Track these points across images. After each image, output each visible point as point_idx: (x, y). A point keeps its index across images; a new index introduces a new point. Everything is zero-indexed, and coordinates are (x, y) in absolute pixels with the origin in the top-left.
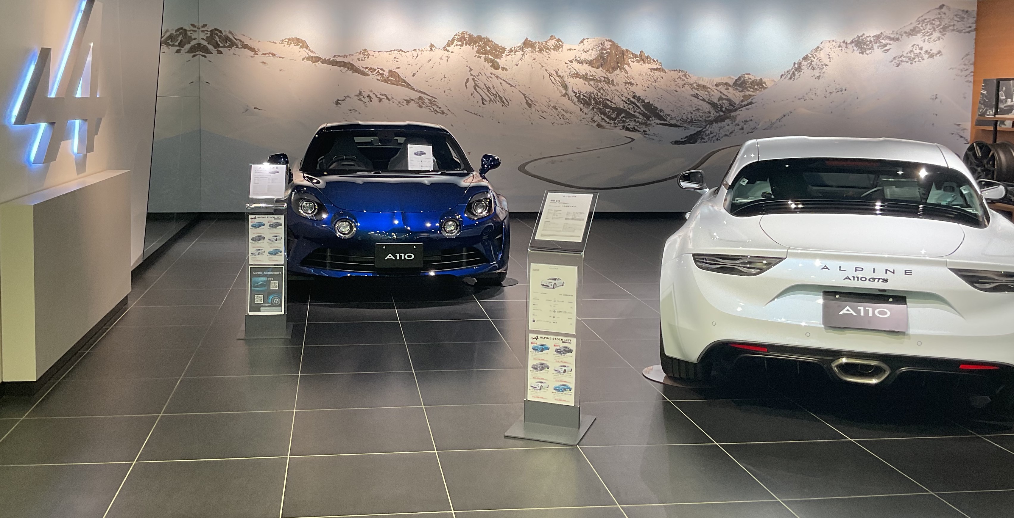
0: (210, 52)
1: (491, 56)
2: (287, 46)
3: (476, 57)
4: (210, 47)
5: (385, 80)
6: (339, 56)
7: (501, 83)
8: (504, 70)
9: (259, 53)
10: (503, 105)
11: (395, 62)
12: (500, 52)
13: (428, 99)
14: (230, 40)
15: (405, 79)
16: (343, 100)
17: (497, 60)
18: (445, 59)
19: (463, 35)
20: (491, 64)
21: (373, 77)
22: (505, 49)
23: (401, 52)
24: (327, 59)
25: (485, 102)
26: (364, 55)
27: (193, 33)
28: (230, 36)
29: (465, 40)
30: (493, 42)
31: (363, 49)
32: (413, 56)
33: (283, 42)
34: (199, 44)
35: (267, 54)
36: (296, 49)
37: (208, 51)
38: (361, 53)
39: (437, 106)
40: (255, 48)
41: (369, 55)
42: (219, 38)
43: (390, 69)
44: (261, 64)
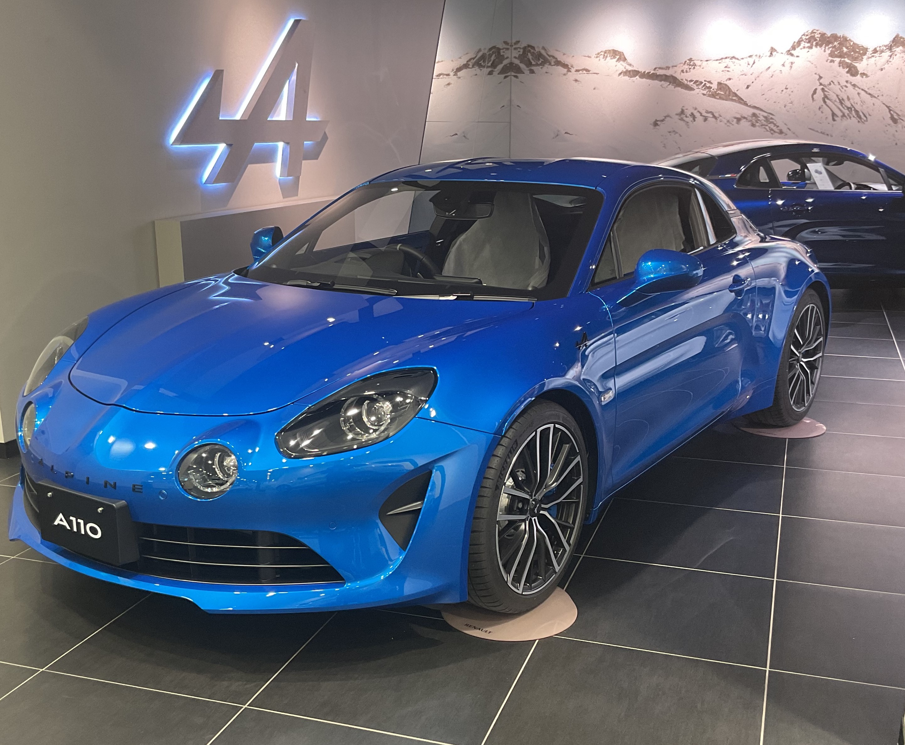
0: (522, 71)
1: (849, 59)
2: (602, 60)
3: (829, 61)
4: (522, 66)
5: (713, 95)
6: (660, 68)
7: (859, 94)
8: (864, 77)
9: (573, 70)
10: (859, 122)
11: (726, 72)
12: (860, 54)
13: (764, 117)
14: (544, 58)
15: (737, 93)
16: (662, 121)
17: (856, 64)
18: (788, 65)
19: (813, 35)
20: (847, 69)
21: (698, 91)
22: (865, 50)
23: (734, 60)
24: (646, 72)
25: (836, 118)
26: (690, 66)
27: (506, 52)
28: (543, 52)
29: (816, 40)
30: (852, 41)
31: (689, 58)
32: (749, 64)
33: (598, 56)
34: (511, 64)
35: (581, 70)
36: (612, 64)
37: (519, 70)
38: (686, 63)
39: (775, 125)
40: (568, 64)
41: (695, 65)
42: (532, 55)
43: (719, 81)
44: (574, 82)
